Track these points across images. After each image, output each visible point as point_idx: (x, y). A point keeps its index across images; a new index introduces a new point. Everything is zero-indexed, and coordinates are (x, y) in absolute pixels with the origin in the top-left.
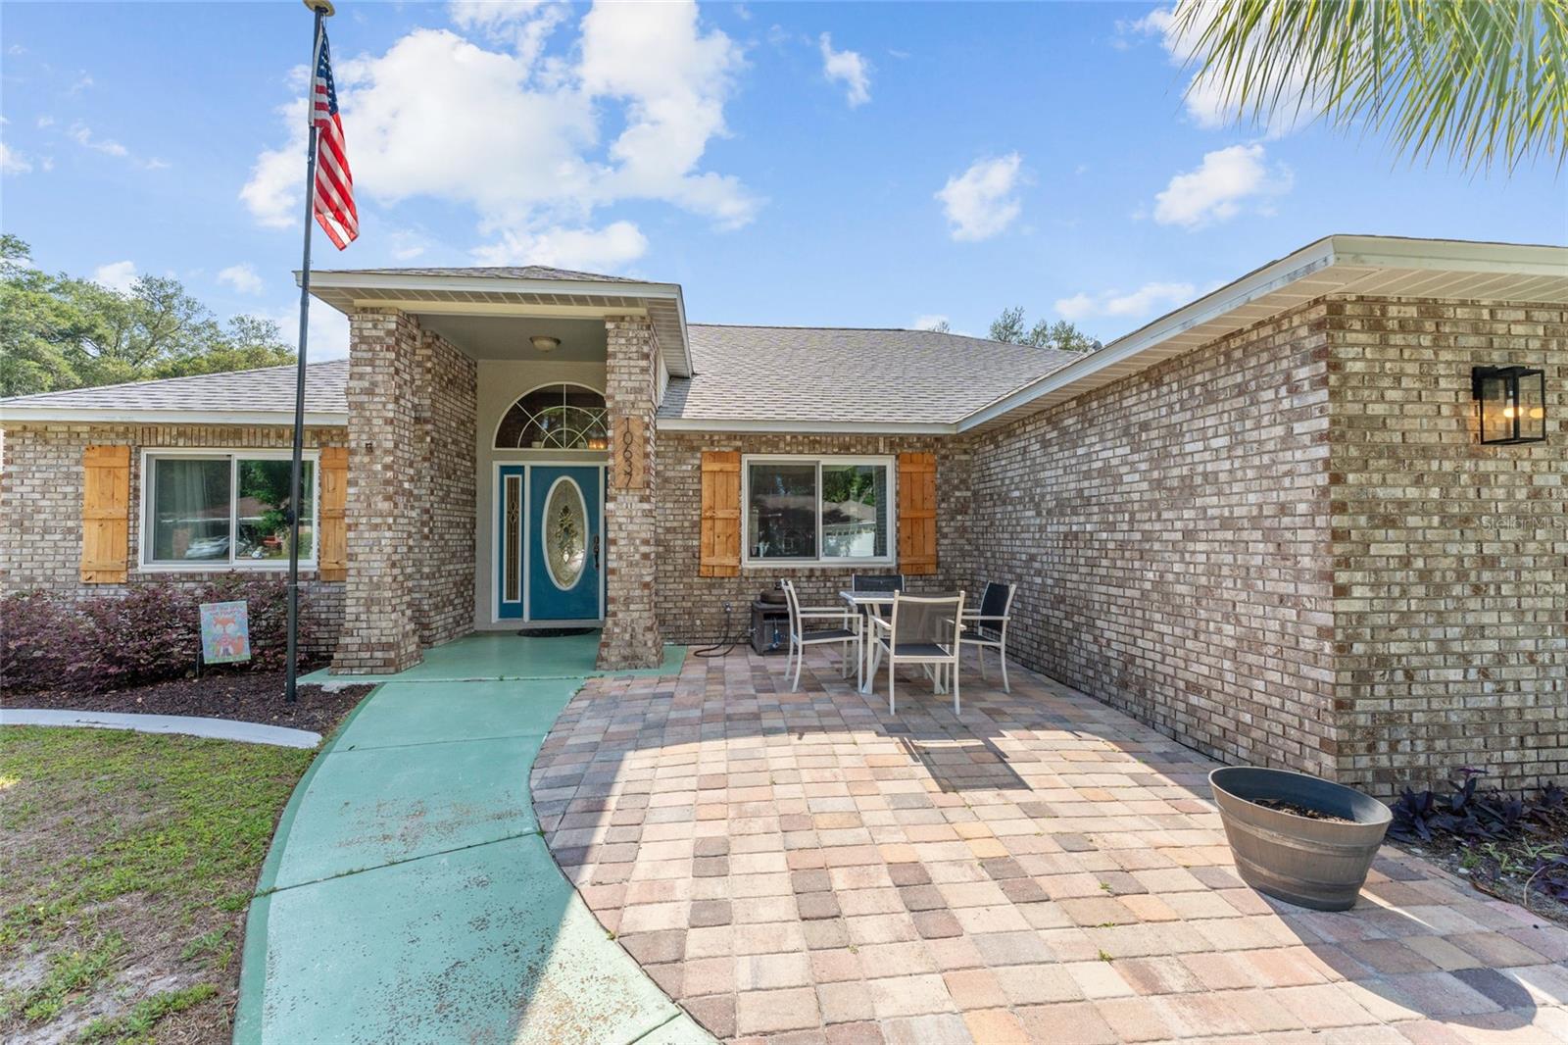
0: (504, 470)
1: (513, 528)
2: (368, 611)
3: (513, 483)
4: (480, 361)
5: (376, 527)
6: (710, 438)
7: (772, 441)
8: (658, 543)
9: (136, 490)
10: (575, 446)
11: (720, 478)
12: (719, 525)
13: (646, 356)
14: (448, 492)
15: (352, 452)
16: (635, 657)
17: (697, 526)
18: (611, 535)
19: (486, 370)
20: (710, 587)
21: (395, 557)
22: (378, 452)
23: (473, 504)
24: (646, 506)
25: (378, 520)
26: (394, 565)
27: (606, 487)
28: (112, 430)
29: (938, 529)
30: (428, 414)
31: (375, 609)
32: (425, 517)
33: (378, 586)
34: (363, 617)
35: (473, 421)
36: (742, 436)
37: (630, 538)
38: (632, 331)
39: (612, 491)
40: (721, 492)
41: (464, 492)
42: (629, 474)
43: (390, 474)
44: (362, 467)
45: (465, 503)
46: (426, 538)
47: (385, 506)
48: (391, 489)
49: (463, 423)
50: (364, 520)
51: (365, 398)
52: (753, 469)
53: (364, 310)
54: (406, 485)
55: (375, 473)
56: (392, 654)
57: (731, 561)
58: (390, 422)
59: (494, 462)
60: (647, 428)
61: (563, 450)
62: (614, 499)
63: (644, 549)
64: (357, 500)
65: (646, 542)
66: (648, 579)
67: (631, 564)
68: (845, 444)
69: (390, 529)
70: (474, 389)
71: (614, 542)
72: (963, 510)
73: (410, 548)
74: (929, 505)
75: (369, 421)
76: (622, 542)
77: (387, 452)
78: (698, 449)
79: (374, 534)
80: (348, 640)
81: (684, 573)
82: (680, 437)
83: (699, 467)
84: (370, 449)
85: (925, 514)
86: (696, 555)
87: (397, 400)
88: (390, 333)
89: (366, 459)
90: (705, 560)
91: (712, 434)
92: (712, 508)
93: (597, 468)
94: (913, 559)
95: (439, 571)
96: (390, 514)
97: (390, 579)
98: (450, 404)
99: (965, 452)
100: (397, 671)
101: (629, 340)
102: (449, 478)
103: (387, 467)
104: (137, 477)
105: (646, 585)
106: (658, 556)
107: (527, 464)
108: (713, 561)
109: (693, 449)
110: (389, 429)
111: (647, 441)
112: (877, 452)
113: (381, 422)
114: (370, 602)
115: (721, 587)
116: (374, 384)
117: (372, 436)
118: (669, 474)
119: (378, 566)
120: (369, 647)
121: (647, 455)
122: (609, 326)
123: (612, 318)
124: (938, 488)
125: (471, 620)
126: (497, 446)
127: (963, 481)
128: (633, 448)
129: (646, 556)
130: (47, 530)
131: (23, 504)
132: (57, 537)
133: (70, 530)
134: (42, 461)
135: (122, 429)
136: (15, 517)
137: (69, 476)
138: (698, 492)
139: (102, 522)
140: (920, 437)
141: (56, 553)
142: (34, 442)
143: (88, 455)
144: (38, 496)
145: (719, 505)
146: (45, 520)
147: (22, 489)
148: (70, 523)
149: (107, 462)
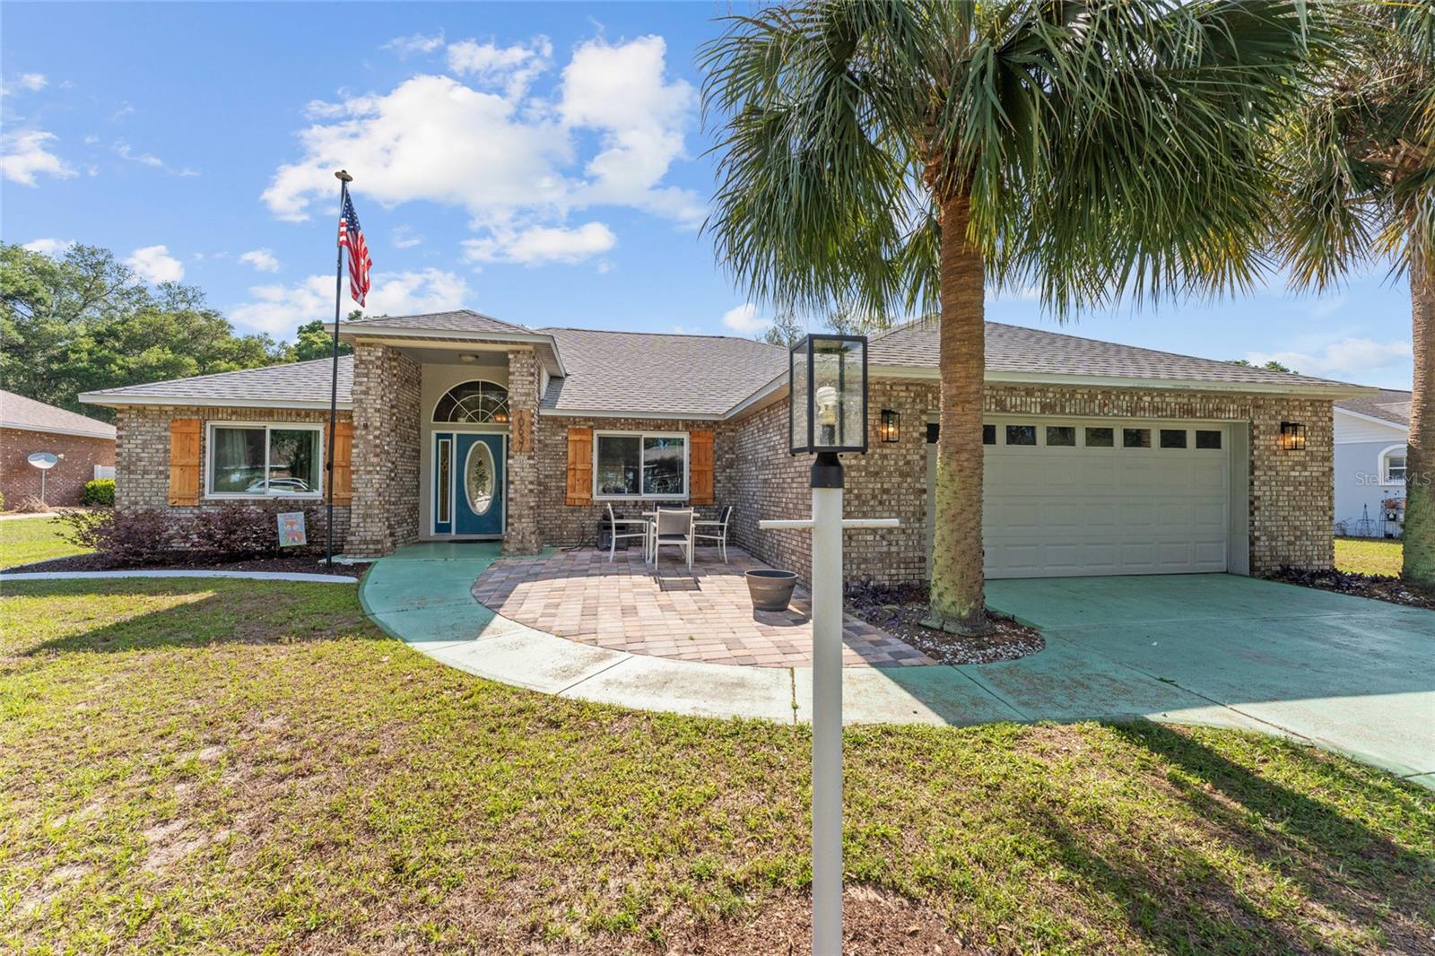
0: (439, 436)
1: (445, 474)
2: (365, 521)
3: (445, 445)
4: (422, 366)
5: (370, 472)
6: (574, 420)
7: (612, 423)
8: (540, 484)
9: (204, 447)
10: (487, 421)
11: (580, 445)
12: (578, 473)
13: (533, 374)
15: (356, 428)
16: (524, 549)
17: (564, 474)
18: (510, 478)
19: (427, 370)
20: (573, 511)
21: (381, 490)
22: (371, 429)
24: (532, 462)
25: (371, 468)
26: (380, 495)
27: (508, 450)
28: (188, 410)
29: (715, 477)
31: (369, 520)
33: (370, 507)
34: (361, 525)
35: (420, 405)
36: (594, 419)
37: (522, 481)
38: (525, 359)
39: (511, 453)
40: (580, 453)
41: (413, 450)
42: (522, 443)
43: (378, 441)
44: (362, 437)
46: (393, 479)
47: (375, 460)
48: (378, 450)
49: (413, 406)
50: (362, 468)
51: (363, 397)
52: (601, 439)
53: (363, 344)
54: (386, 448)
55: (369, 441)
56: (380, 546)
57: (585, 495)
58: (378, 411)
60: (533, 416)
61: (478, 423)
62: (513, 457)
63: (531, 487)
64: (358, 456)
65: (531, 483)
66: (533, 504)
67: (522, 496)
68: (658, 425)
69: (378, 473)
70: (420, 383)
71: (512, 483)
72: (730, 466)
73: (388, 485)
74: (710, 462)
75: (365, 410)
76: (517, 483)
77: (376, 428)
78: (566, 426)
79: (368, 477)
80: (353, 538)
81: (556, 503)
82: (554, 419)
83: (567, 438)
84: (366, 426)
85: (707, 469)
86: (564, 491)
87: (382, 398)
88: (378, 358)
89: (364, 432)
90: (569, 495)
91: (575, 418)
92: (574, 463)
93: (502, 436)
94: (698, 495)
96: (378, 465)
97: (377, 503)
98: (407, 394)
99: (732, 431)
100: (383, 556)
101: (522, 365)
103: (376, 437)
104: (204, 439)
105: (532, 508)
106: (540, 492)
107: (455, 433)
108: (575, 495)
109: (563, 427)
110: (378, 414)
111: (533, 424)
112: (677, 430)
113: (372, 410)
114: (365, 516)
115: (580, 511)
117: (367, 419)
118: (547, 442)
119: (370, 495)
120: (366, 542)
121: (532, 432)
122: (511, 356)
123: (513, 352)
124: (715, 452)
125: (418, 533)
127: (730, 449)
128: (524, 428)
129: (531, 491)
130: (145, 472)
131: (130, 456)
132: (153, 476)
133: (161, 472)
134: (142, 429)
135: (195, 409)
136: (125, 464)
137: (160, 438)
138: (566, 453)
139: (182, 467)
140: (704, 421)
141: (152, 487)
142: (137, 416)
143: (173, 425)
144: (140, 450)
145: (578, 461)
146: (144, 466)
147: (129, 446)
148: (161, 468)
149: (186, 429)
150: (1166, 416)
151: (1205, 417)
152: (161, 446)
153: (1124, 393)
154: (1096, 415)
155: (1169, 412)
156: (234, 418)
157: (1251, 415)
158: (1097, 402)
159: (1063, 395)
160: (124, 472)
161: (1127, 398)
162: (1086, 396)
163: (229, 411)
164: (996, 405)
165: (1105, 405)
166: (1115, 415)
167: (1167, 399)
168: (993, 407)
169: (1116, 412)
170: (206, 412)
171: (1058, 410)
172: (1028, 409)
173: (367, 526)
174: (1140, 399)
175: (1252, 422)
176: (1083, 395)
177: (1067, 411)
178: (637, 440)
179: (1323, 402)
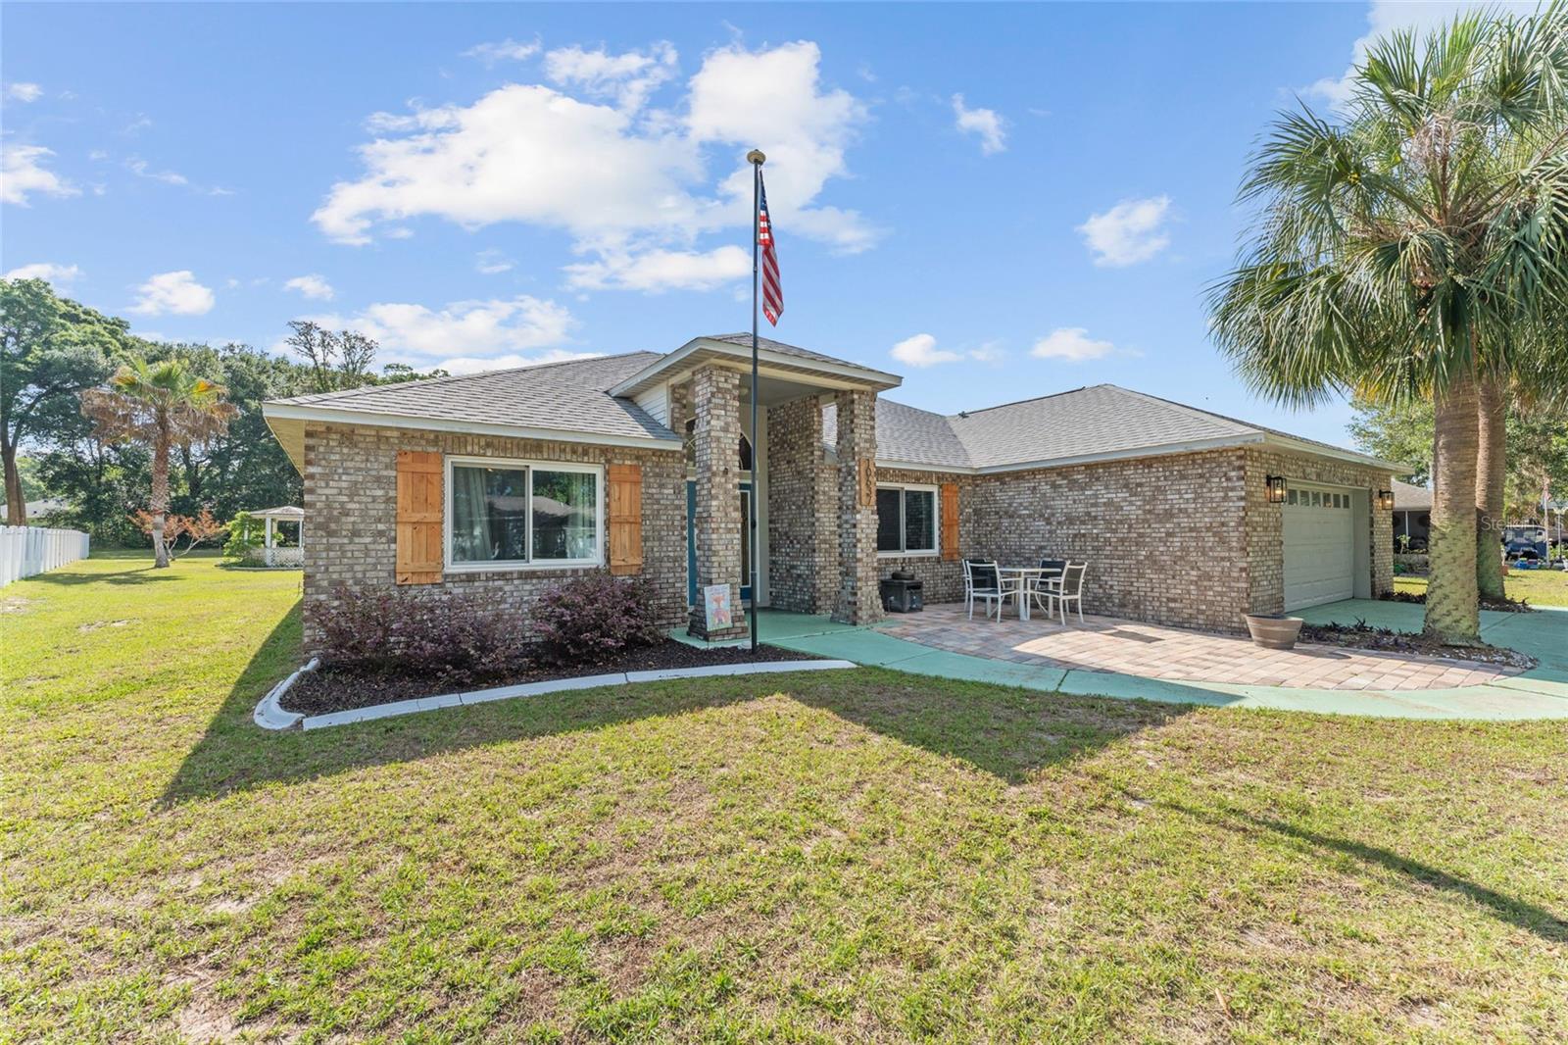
5: (729, 531)
25: (732, 526)
28: (422, 437)
29: (959, 532)
39: (857, 506)
42: (869, 495)
48: (738, 503)
51: (722, 434)
53: (721, 368)
58: (736, 452)
62: (859, 512)
77: (736, 475)
87: (739, 437)
89: (723, 480)
103: (735, 487)
112: (931, 483)
117: (726, 462)
119: (731, 560)
127: (968, 503)
128: (871, 478)
130: (356, 533)
131: (329, 506)
132: (368, 540)
133: (381, 533)
134: (349, 464)
135: (432, 436)
136: (321, 520)
137: (378, 479)
139: (415, 525)
141: (367, 556)
142: (340, 444)
143: (399, 459)
144: (345, 499)
146: (354, 523)
147: (328, 491)
148: (381, 527)
149: (420, 467)
152: (380, 493)
156: (489, 453)
157: (1372, 484)
160: (320, 533)
163: (483, 443)
170: (449, 442)
175: (1371, 490)
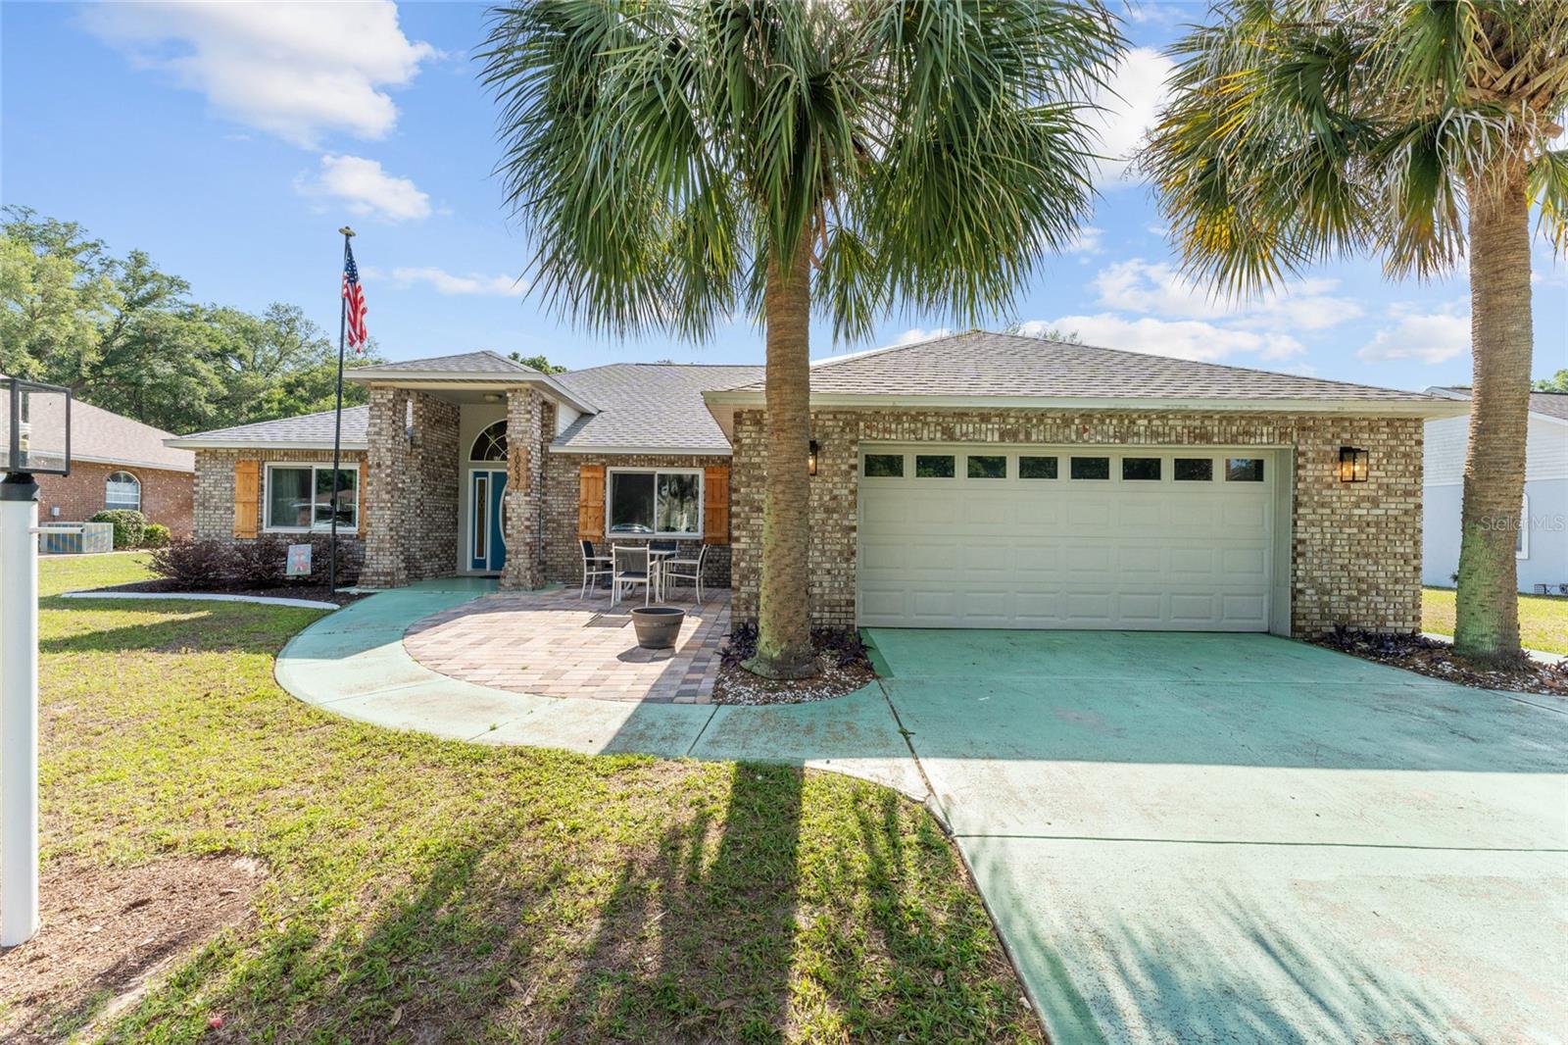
0: (476, 474)
1: (482, 512)
2: (378, 555)
3: (482, 483)
4: (462, 406)
5: (382, 509)
6: (587, 457)
7: (625, 459)
8: (553, 521)
9: (262, 486)
11: (592, 482)
12: (590, 510)
13: (530, 412)
14: (435, 489)
15: (370, 467)
16: (520, 584)
17: (576, 510)
19: (466, 411)
21: (393, 526)
22: (384, 467)
23: (456, 496)
24: (529, 498)
25: (382, 505)
26: (391, 530)
28: (249, 452)
30: (420, 443)
31: (381, 553)
32: (418, 504)
33: (383, 541)
34: (375, 557)
35: (456, 444)
36: (606, 456)
37: (519, 517)
38: (522, 397)
39: (509, 489)
40: (592, 491)
41: (448, 488)
42: (518, 480)
43: (389, 479)
44: (375, 475)
45: (449, 495)
47: (386, 497)
48: (390, 487)
49: (448, 445)
50: (376, 504)
51: (376, 437)
52: (615, 476)
53: (376, 388)
54: (400, 485)
55: (382, 479)
57: (597, 533)
58: (389, 450)
59: (469, 471)
60: (529, 453)
62: (510, 494)
63: (527, 523)
64: (372, 493)
65: (528, 519)
66: (529, 540)
67: (519, 532)
68: (671, 461)
69: (390, 509)
70: (457, 423)
74: (724, 500)
75: (379, 450)
77: (388, 467)
78: (579, 464)
79: (381, 512)
80: (366, 570)
81: (569, 540)
82: (568, 456)
83: (579, 475)
84: (379, 465)
85: (721, 506)
86: (576, 529)
87: (393, 438)
88: (390, 401)
89: (377, 471)
90: (581, 532)
91: (587, 455)
92: (586, 500)
94: (713, 534)
95: (427, 535)
96: (391, 501)
97: (390, 537)
98: (438, 435)
101: (520, 403)
102: (436, 480)
103: (388, 475)
104: (262, 478)
105: (528, 544)
106: (553, 529)
107: (490, 471)
108: (587, 532)
109: (576, 464)
110: (389, 454)
111: (529, 460)
112: (693, 466)
113: (385, 450)
114: (378, 550)
116: (381, 429)
117: (380, 458)
118: (559, 479)
119: (382, 529)
120: (377, 574)
121: (530, 469)
122: (509, 395)
123: (510, 390)
125: (454, 568)
126: (472, 459)
128: (521, 465)
129: (528, 527)
132: (222, 512)
133: (229, 509)
135: (255, 451)
136: (201, 500)
137: (227, 478)
138: (578, 491)
139: (245, 504)
140: (719, 457)
142: (210, 458)
143: (238, 465)
145: (591, 498)
147: (204, 485)
148: (228, 504)
149: (247, 470)
150: (1170, 443)
151: (1226, 442)
152: (228, 485)
153: (1110, 416)
154: (1073, 442)
155: (1173, 438)
156: (286, 459)
157: (1295, 439)
158: (1074, 427)
159: (1029, 420)
161: (1115, 422)
162: (1058, 421)
164: (943, 434)
165: (1085, 430)
166: (1099, 442)
167: (1171, 422)
168: (939, 435)
169: (1099, 438)
171: (1022, 436)
172: (983, 436)
173: (380, 559)
174: (1133, 422)
175: (1297, 448)
176: (1054, 419)
177: (1034, 437)
178: (651, 477)
179: (1406, 420)
